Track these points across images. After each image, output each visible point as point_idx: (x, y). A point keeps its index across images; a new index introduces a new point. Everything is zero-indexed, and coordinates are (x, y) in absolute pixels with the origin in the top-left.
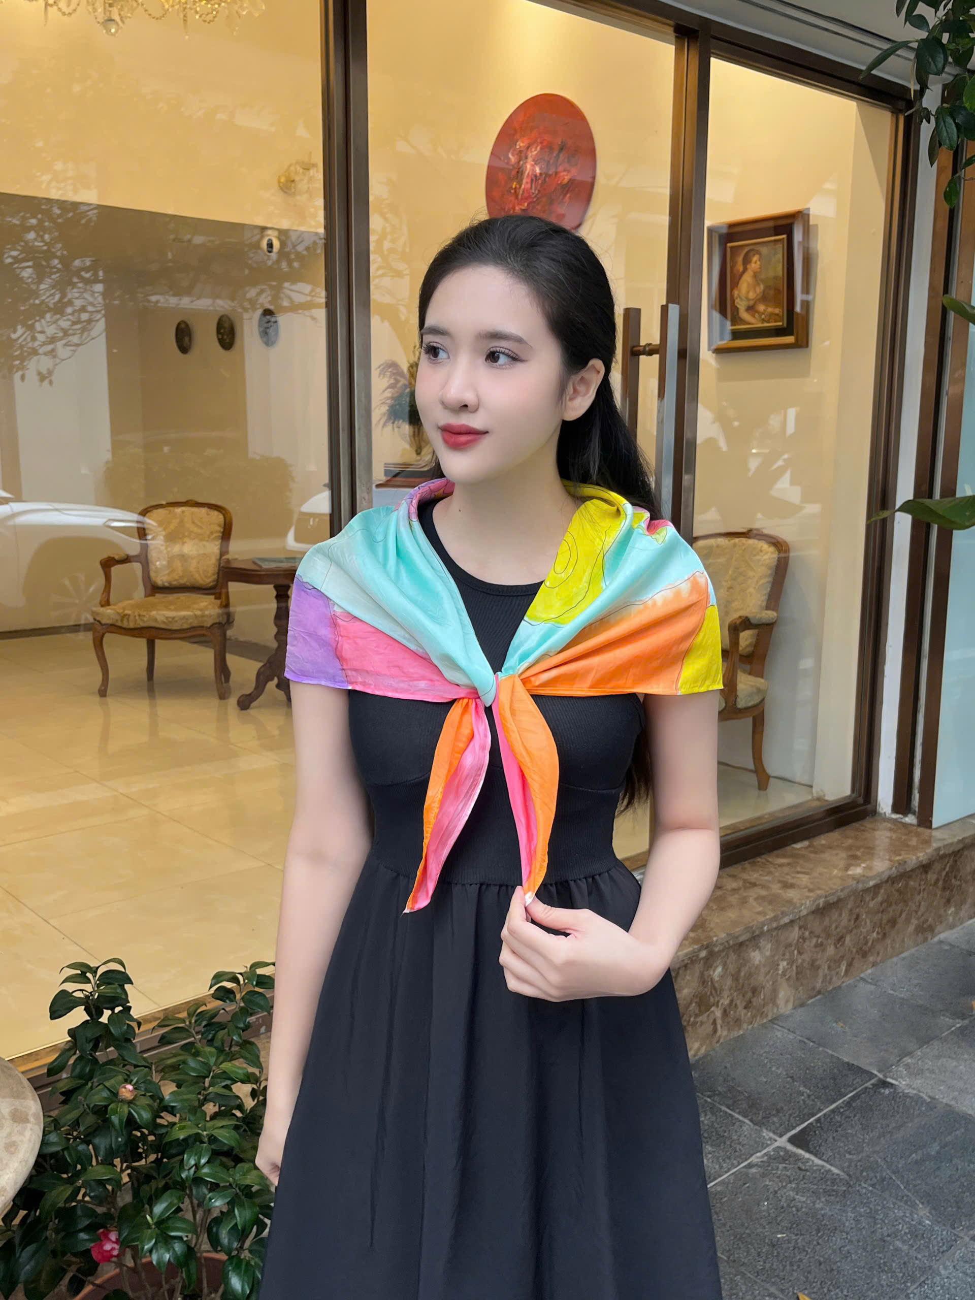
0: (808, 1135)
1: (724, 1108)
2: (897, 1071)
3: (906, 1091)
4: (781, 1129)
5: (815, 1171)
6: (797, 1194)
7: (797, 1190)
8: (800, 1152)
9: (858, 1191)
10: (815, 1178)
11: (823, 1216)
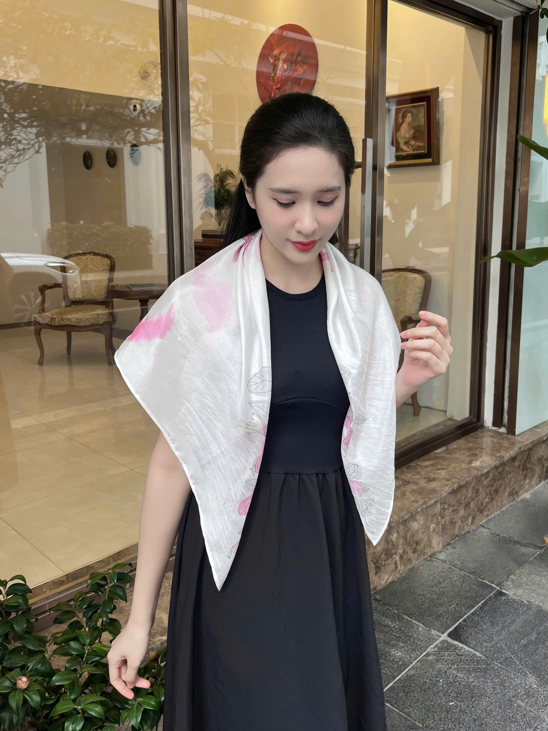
0: (460, 631)
1: (406, 617)
2: (507, 585)
3: (514, 598)
4: (443, 629)
5: (466, 656)
6: (458, 673)
7: (458, 670)
8: (456, 643)
9: (493, 667)
10: (467, 660)
11: (474, 687)
